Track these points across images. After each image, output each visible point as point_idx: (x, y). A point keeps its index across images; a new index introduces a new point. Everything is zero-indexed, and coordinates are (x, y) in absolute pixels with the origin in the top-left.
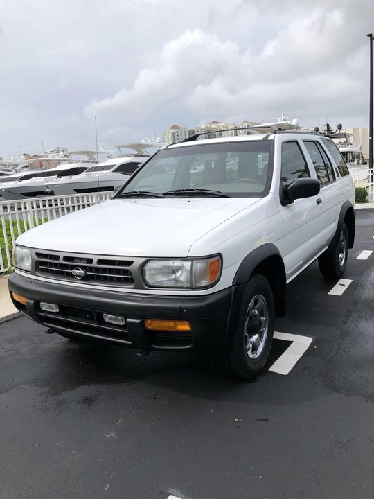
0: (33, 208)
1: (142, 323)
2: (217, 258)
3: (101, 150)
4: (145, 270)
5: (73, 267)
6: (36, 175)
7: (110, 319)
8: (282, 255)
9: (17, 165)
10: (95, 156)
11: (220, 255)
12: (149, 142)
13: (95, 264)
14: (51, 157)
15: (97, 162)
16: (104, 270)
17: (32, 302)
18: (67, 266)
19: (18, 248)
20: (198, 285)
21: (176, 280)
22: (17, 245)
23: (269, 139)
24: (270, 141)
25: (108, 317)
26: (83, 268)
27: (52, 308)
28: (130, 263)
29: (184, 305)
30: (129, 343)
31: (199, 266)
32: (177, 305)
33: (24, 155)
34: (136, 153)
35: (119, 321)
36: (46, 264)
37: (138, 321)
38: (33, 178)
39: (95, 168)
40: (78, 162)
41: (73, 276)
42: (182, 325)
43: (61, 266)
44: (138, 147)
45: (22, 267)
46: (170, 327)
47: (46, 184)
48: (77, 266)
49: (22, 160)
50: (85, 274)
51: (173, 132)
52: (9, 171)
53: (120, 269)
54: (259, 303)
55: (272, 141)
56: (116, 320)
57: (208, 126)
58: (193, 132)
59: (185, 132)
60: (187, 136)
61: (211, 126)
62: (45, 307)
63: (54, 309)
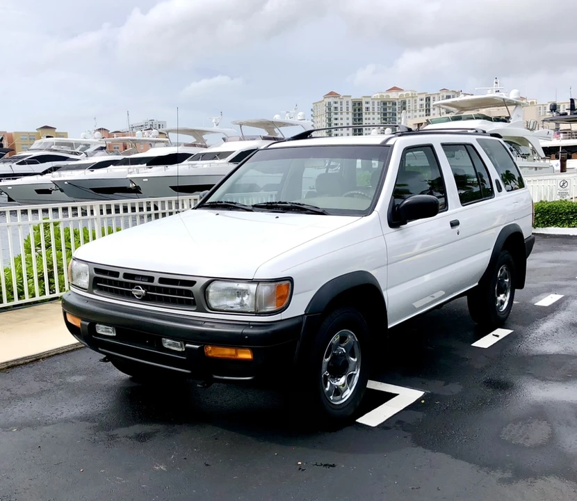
0: (102, 213)
1: (201, 349)
2: (287, 282)
3: (215, 128)
4: (208, 292)
5: (133, 286)
6: (115, 163)
7: (169, 345)
9: (88, 146)
10: (205, 137)
11: (290, 279)
12: (287, 119)
13: (156, 283)
14: (139, 135)
15: (206, 147)
16: (166, 290)
17: (88, 323)
18: (127, 285)
19: (75, 262)
20: (263, 311)
21: (242, 304)
22: (75, 260)
23: (388, 143)
24: (389, 146)
25: (167, 343)
26: (144, 287)
27: (109, 332)
28: (192, 283)
29: (246, 331)
30: (189, 372)
31: (265, 289)
32: (239, 330)
33: (100, 130)
34: (266, 134)
35: (178, 346)
36: (105, 281)
37: (197, 347)
38: (111, 166)
39: (204, 155)
40: (178, 145)
41: (133, 295)
42: (243, 352)
43: (121, 284)
44: (269, 125)
45: (79, 284)
46: (231, 355)
47: (129, 176)
48: (137, 284)
49: (96, 140)
50: (146, 293)
51: (329, 103)
52: (76, 154)
53: (182, 290)
54: (348, 341)
55: (391, 147)
56: (175, 345)
57: (385, 95)
58: (360, 103)
59: (347, 102)
60: (351, 110)
61: (389, 94)
62: (101, 329)
63: (111, 332)
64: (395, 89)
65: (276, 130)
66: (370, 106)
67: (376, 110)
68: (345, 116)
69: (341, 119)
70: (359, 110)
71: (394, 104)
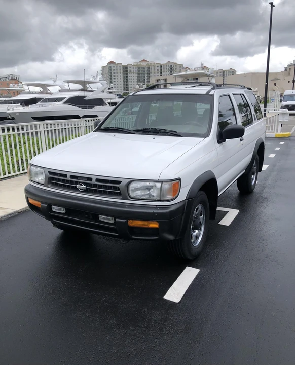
1: (126, 222)
2: (178, 181)
4: (130, 188)
5: (77, 183)
7: (103, 218)
8: (216, 178)
11: (179, 179)
13: (94, 181)
16: (100, 186)
17: (46, 205)
18: (72, 182)
19: (32, 167)
20: (165, 199)
21: (149, 194)
22: (32, 165)
23: (210, 93)
24: (211, 95)
25: (102, 218)
26: (85, 184)
27: (61, 210)
28: (119, 182)
29: (156, 211)
30: (117, 234)
31: (167, 186)
32: (151, 211)
35: (110, 220)
36: (56, 179)
37: (124, 221)
41: (77, 189)
42: (153, 223)
43: (68, 181)
45: (37, 181)
46: (145, 225)
48: (80, 182)
50: (86, 188)
51: (110, 67)
53: (112, 186)
55: (213, 96)
57: (139, 64)
58: (126, 68)
59: (120, 67)
60: (122, 71)
61: (141, 63)
62: (55, 209)
63: (63, 211)
64: (144, 61)
65: (87, 85)
66: (132, 69)
67: (135, 72)
68: (119, 74)
69: (117, 76)
70: (126, 71)
71: (144, 68)
